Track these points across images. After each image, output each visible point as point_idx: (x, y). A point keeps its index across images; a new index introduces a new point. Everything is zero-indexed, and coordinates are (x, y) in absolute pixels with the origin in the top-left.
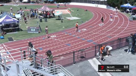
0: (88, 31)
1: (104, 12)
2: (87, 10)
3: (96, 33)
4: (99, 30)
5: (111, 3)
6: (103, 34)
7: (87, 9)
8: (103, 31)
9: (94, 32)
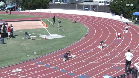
0: (80, 59)
1: (106, 25)
2: (76, 22)
3: (94, 62)
4: (99, 55)
6: (105, 63)
7: (75, 20)
8: (106, 57)
9: (89, 60)
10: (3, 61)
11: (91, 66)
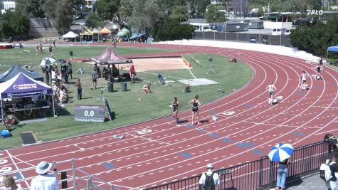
0: (240, 118)
1: (283, 66)
2: (235, 61)
3: (262, 123)
4: (270, 113)
5: (302, 40)
6: (280, 125)
7: (235, 57)
8: (282, 117)
9: (255, 120)
10: (125, 116)
11: (258, 128)
